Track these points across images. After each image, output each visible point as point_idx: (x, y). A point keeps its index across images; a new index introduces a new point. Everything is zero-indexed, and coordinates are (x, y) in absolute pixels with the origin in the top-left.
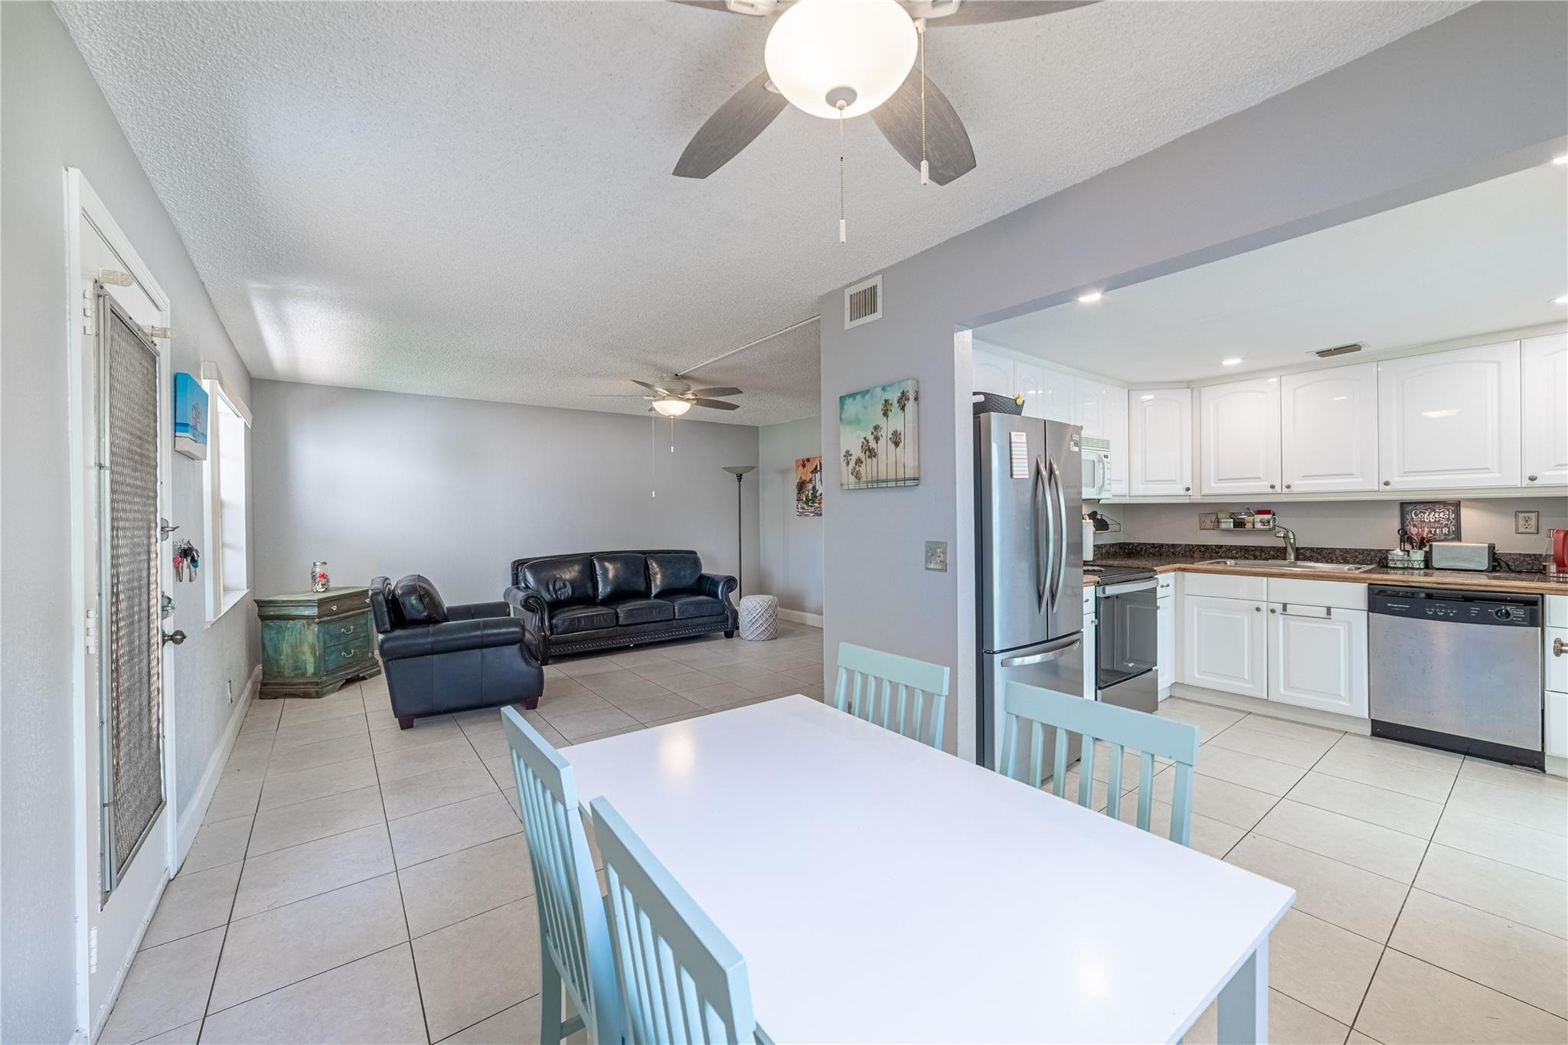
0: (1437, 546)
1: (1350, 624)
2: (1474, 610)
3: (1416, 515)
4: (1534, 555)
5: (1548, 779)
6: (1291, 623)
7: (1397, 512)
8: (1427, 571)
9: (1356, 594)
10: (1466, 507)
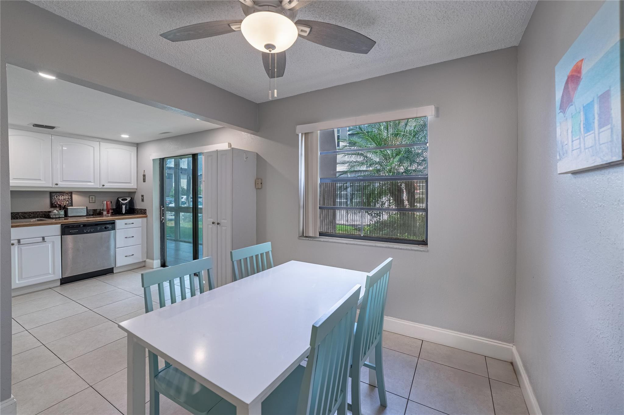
0: (69, 208)
1: (53, 242)
2: (99, 228)
3: (56, 197)
4: (95, 209)
5: (115, 275)
6: (22, 248)
7: (48, 196)
8: (66, 218)
9: (56, 229)
10: (74, 194)
